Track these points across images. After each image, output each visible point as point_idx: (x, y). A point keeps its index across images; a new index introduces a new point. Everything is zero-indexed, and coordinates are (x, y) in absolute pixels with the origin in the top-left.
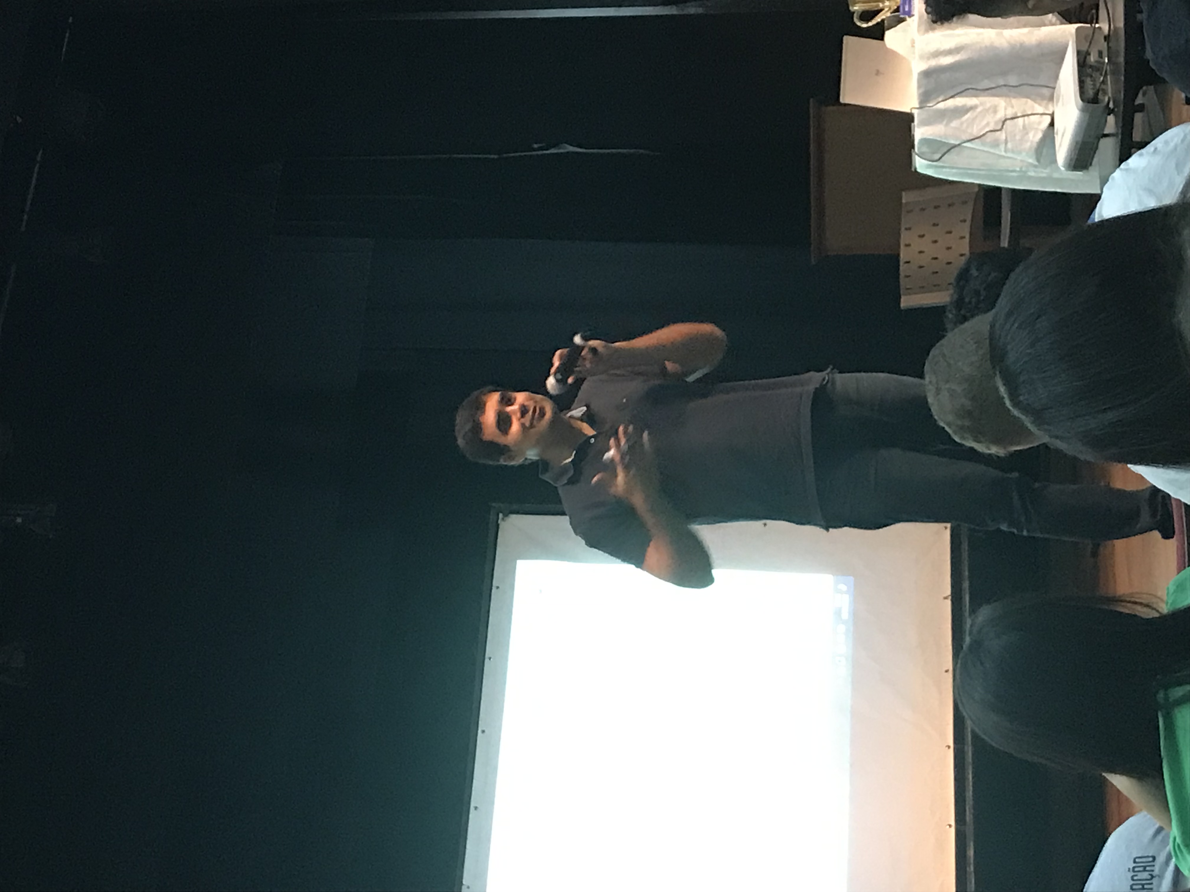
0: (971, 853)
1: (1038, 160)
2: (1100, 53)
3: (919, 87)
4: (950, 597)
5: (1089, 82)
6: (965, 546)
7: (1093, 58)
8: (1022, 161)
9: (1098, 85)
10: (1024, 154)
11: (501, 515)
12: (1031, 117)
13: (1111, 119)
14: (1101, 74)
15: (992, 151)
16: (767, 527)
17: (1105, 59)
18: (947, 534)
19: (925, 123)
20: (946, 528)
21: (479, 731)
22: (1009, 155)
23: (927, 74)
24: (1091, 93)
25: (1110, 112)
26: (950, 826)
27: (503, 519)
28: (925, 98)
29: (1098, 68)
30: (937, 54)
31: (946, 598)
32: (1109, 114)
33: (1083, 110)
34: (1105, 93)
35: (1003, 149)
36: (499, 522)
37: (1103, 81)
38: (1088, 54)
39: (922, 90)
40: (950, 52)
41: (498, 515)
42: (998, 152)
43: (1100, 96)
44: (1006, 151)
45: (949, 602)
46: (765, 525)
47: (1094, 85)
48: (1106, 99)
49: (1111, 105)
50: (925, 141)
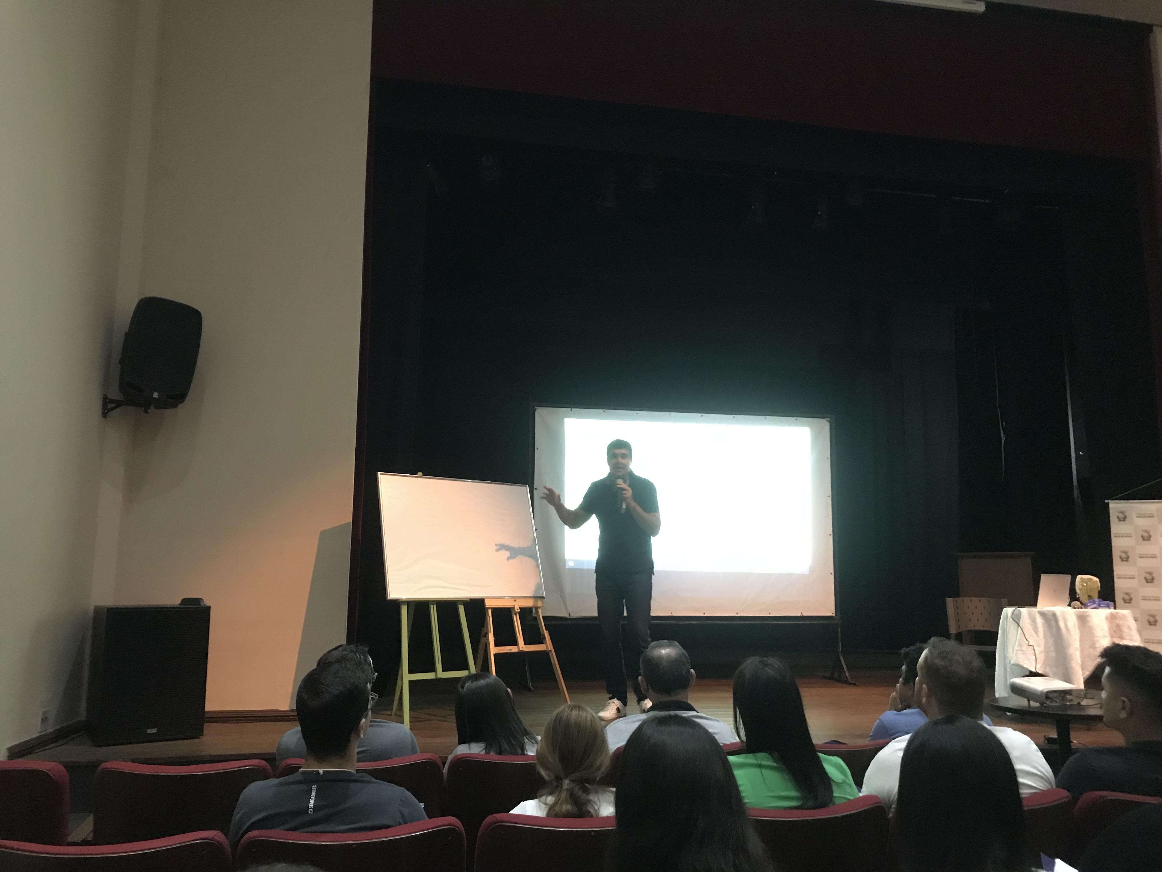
0: (694, 622)
1: (1013, 665)
2: (1071, 700)
3: (1047, 611)
4: (802, 615)
5: (1057, 695)
6: (825, 622)
7: (1069, 697)
8: (1012, 657)
9: (1055, 699)
10: (1016, 658)
11: (829, 419)
12: (1035, 662)
13: (1038, 705)
14: (1060, 701)
15: (1017, 643)
16: (829, 536)
17: (1068, 703)
18: (831, 615)
19: (1030, 614)
20: (833, 614)
21: (734, 416)
22: (1015, 652)
23: (1054, 615)
24: (1051, 696)
25: (1042, 704)
26: (704, 614)
27: (828, 420)
28: (1042, 614)
29: (1064, 699)
30: (1065, 621)
31: (801, 613)
32: (1040, 704)
33: (1042, 692)
34: (1051, 702)
35: (1017, 649)
36: (826, 419)
37: (1057, 702)
38: (1071, 694)
39: (1046, 613)
40: (1066, 626)
41: (829, 418)
42: (1015, 646)
43: (1049, 700)
44: (1016, 650)
45: (800, 615)
46: (830, 535)
47: (1055, 697)
48: (1048, 703)
49: (1045, 705)
50: (1020, 613)
